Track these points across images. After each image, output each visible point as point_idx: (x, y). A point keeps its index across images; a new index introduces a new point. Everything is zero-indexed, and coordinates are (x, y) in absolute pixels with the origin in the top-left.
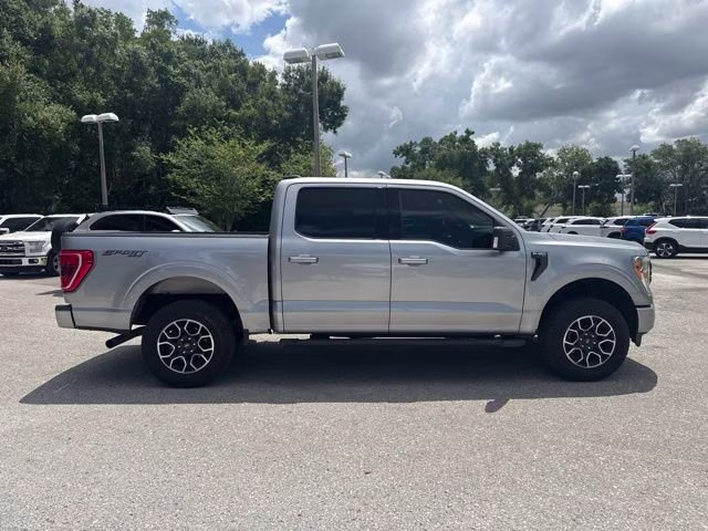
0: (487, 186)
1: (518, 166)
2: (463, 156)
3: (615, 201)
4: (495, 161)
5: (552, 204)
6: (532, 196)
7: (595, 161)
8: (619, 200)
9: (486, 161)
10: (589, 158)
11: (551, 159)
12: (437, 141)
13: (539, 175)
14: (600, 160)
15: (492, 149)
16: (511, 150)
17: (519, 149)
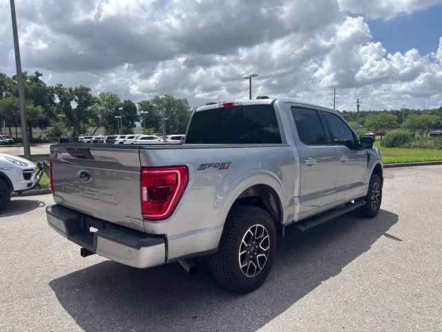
0: (55, 113)
1: (76, 101)
2: (36, 90)
3: (135, 126)
4: (59, 96)
5: (99, 127)
6: (86, 121)
7: (122, 102)
8: (137, 125)
9: (53, 96)
10: (119, 100)
11: (96, 98)
12: (11, 77)
13: (89, 108)
14: (126, 102)
15: (56, 88)
16: (70, 90)
17: (76, 90)
